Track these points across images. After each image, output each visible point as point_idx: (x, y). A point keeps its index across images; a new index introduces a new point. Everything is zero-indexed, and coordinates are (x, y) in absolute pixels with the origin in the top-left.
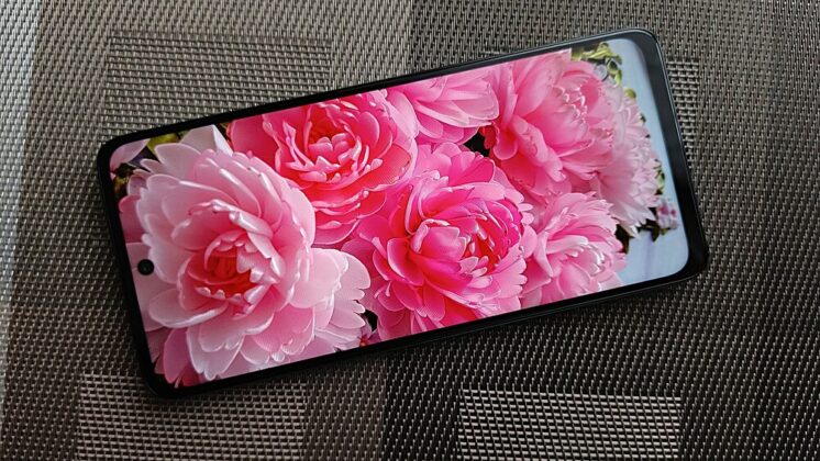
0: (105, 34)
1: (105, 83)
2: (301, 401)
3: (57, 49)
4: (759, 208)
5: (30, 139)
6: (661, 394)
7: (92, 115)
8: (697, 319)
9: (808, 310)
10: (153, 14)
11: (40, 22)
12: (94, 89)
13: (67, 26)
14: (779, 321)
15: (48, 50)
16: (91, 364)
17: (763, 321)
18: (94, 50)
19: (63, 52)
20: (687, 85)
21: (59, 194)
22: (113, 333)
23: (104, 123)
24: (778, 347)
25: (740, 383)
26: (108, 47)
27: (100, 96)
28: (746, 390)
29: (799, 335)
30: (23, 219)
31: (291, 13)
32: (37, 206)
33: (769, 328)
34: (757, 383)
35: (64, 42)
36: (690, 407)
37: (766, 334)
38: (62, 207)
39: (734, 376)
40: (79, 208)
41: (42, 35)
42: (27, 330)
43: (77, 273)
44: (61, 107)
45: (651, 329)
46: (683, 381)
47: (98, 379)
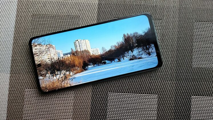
0: (31, 15)
1: (31, 25)
2: (73, 95)
4: (175, 53)
5: (15, 38)
6: (153, 94)
7: (28, 32)
10: (41, 10)
12: (28, 27)
14: (180, 78)
16: (27, 87)
17: (176, 78)
18: (29, 18)
20: (159, 25)
21: (21, 50)
22: (32, 80)
25: (171, 92)
26: (32, 18)
27: (30, 28)
28: (173, 93)
31: (71, 10)
33: (178, 79)
36: (160, 97)
37: (177, 81)
38: (21, 52)
44: (21, 31)
45: (151, 79)
47: (29, 90)
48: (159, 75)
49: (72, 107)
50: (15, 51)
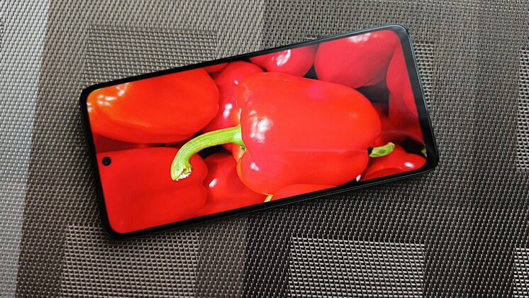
0: (86, 27)
1: (86, 55)
2: (196, 243)
3: (58, 36)
5: (41, 87)
6: (412, 242)
8: (434, 197)
9: (502, 192)
11: (48, 20)
12: (79, 59)
13: (64, 22)
14: (484, 199)
15: (53, 36)
16: (73, 220)
19: (62, 37)
20: (427, 58)
22: (86, 201)
23: (84, 78)
24: (484, 214)
28: (464, 240)
30: (36, 134)
31: (194, 16)
32: (44, 126)
34: (471, 236)
35: (62, 32)
36: (430, 250)
38: (58, 127)
39: (457, 232)
40: (68, 127)
41: (50, 28)
42: (36, 199)
43: (66, 166)
46: (425, 234)
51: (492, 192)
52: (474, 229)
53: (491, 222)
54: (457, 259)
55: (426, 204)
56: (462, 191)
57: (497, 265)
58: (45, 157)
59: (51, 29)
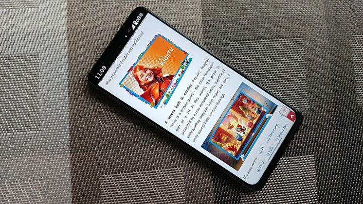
0: (94, 50)
2: (182, 174)
3: (76, 58)
4: (331, 86)
5: (70, 92)
6: (307, 155)
8: (315, 126)
9: (352, 119)
11: (68, 49)
13: (79, 49)
14: (343, 124)
15: (73, 58)
16: (103, 171)
18: (90, 56)
19: (79, 58)
20: (301, 46)
24: (344, 133)
25: (333, 147)
28: (335, 149)
29: (350, 128)
32: (76, 116)
33: (340, 127)
35: (78, 55)
36: (317, 158)
37: (339, 129)
38: (85, 115)
39: (331, 145)
42: (77, 162)
43: (94, 139)
46: (313, 149)
47: (107, 177)
48: (312, 123)
49: (183, 193)
50: (73, 114)
51: (346, 119)
52: (339, 142)
53: (348, 136)
54: (333, 161)
55: (312, 131)
56: (330, 121)
57: (354, 160)
58: (79, 135)
59: (71, 54)
